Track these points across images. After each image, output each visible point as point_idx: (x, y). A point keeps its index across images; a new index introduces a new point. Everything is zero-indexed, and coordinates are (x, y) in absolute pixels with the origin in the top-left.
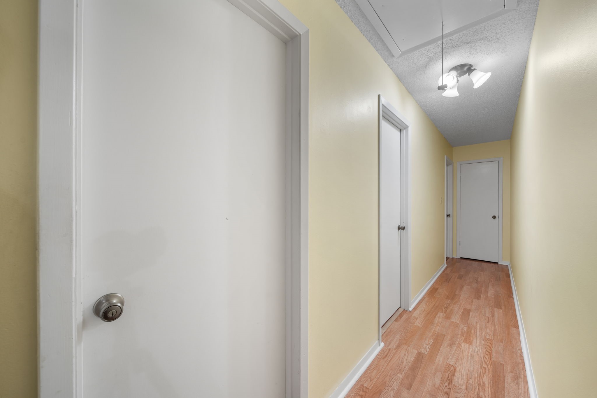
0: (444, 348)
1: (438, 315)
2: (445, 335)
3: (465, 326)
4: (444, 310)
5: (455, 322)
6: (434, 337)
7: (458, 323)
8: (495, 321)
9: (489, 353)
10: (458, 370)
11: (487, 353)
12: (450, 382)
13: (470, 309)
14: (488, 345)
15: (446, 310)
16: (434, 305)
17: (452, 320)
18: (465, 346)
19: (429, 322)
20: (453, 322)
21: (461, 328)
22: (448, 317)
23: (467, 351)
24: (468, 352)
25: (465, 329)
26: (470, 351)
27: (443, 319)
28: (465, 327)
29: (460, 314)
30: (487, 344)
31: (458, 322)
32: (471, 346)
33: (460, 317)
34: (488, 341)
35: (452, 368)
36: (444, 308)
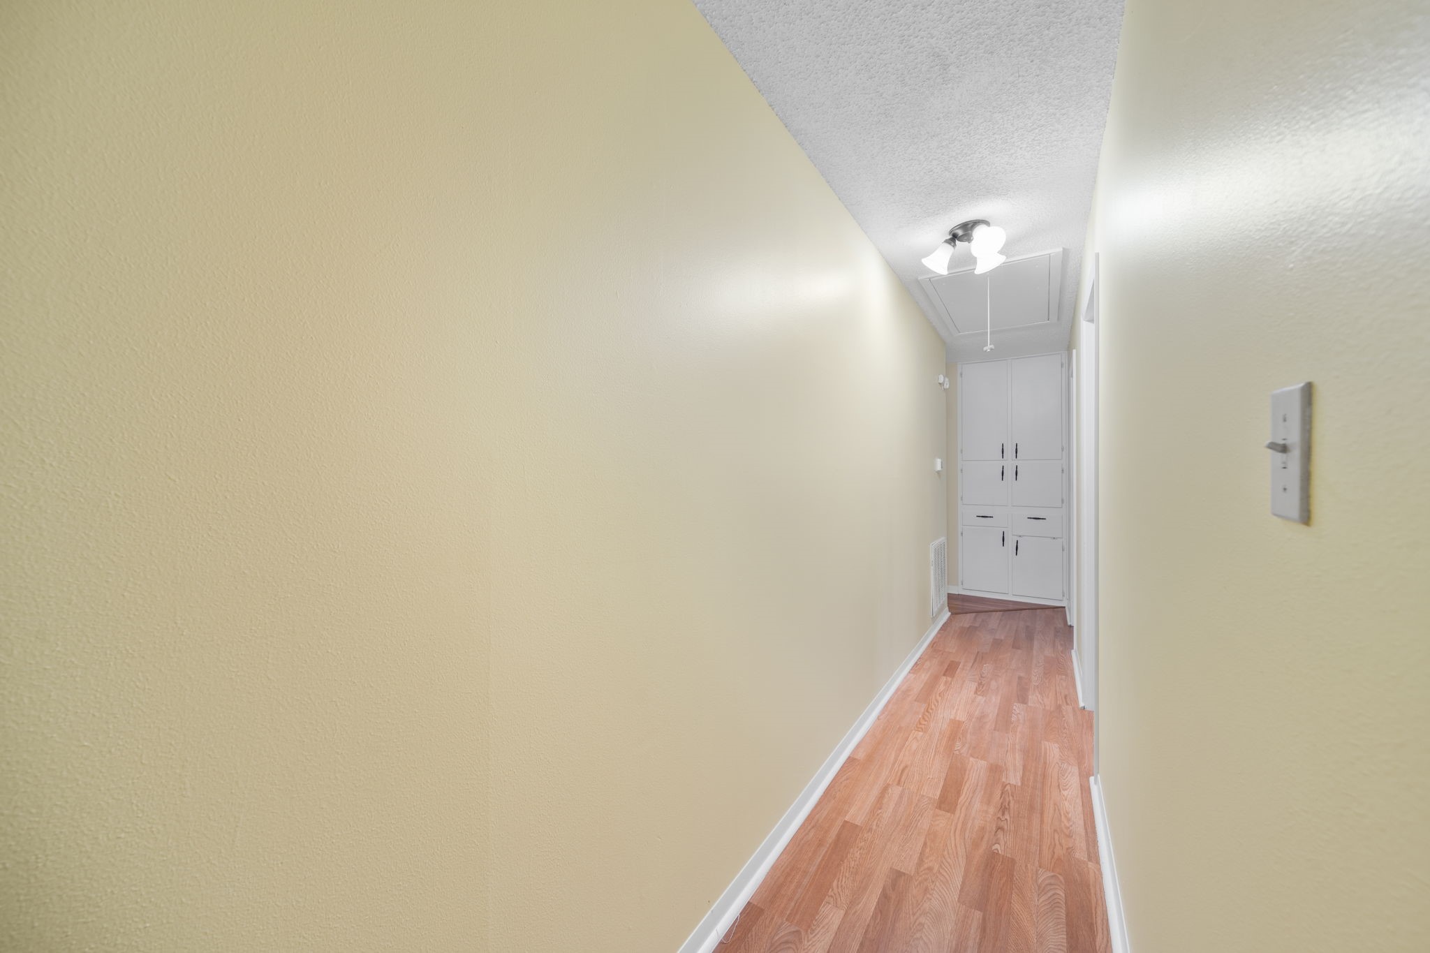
0: (992, 712)
1: (1019, 774)
2: (995, 730)
3: (957, 752)
4: (1011, 798)
5: (978, 758)
6: (1012, 726)
7: (972, 756)
8: (887, 773)
9: (927, 712)
10: (972, 693)
11: (930, 711)
12: (980, 684)
13: (938, 811)
14: (926, 721)
15: (1004, 798)
16: (1042, 814)
17: (983, 763)
18: (962, 716)
19: (1032, 755)
20: (982, 759)
21: (967, 745)
22: (996, 770)
23: (959, 712)
24: (957, 710)
25: (958, 745)
26: (955, 711)
27: (1005, 764)
28: (959, 748)
29: (966, 789)
30: (926, 723)
31: (971, 759)
32: (952, 717)
33: (966, 777)
34: (923, 726)
35: (979, 693)
36: (1012, 804)
